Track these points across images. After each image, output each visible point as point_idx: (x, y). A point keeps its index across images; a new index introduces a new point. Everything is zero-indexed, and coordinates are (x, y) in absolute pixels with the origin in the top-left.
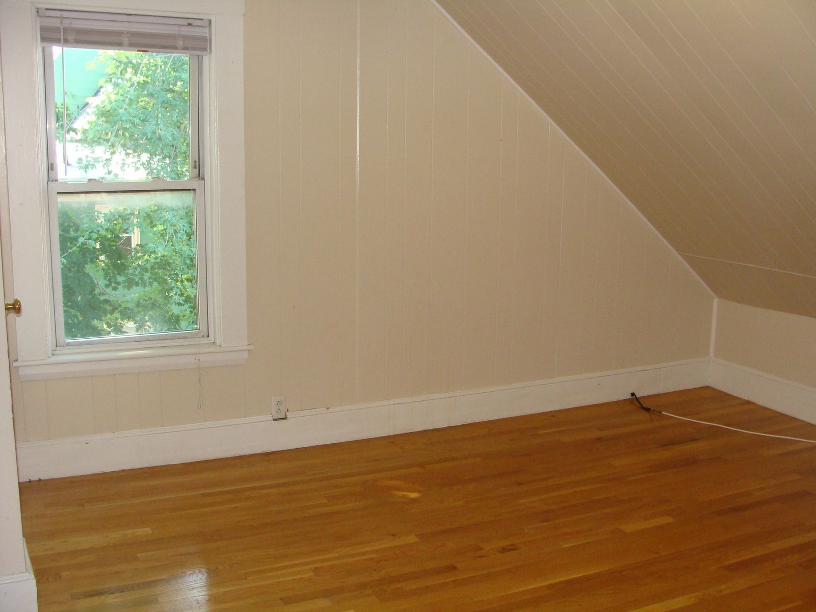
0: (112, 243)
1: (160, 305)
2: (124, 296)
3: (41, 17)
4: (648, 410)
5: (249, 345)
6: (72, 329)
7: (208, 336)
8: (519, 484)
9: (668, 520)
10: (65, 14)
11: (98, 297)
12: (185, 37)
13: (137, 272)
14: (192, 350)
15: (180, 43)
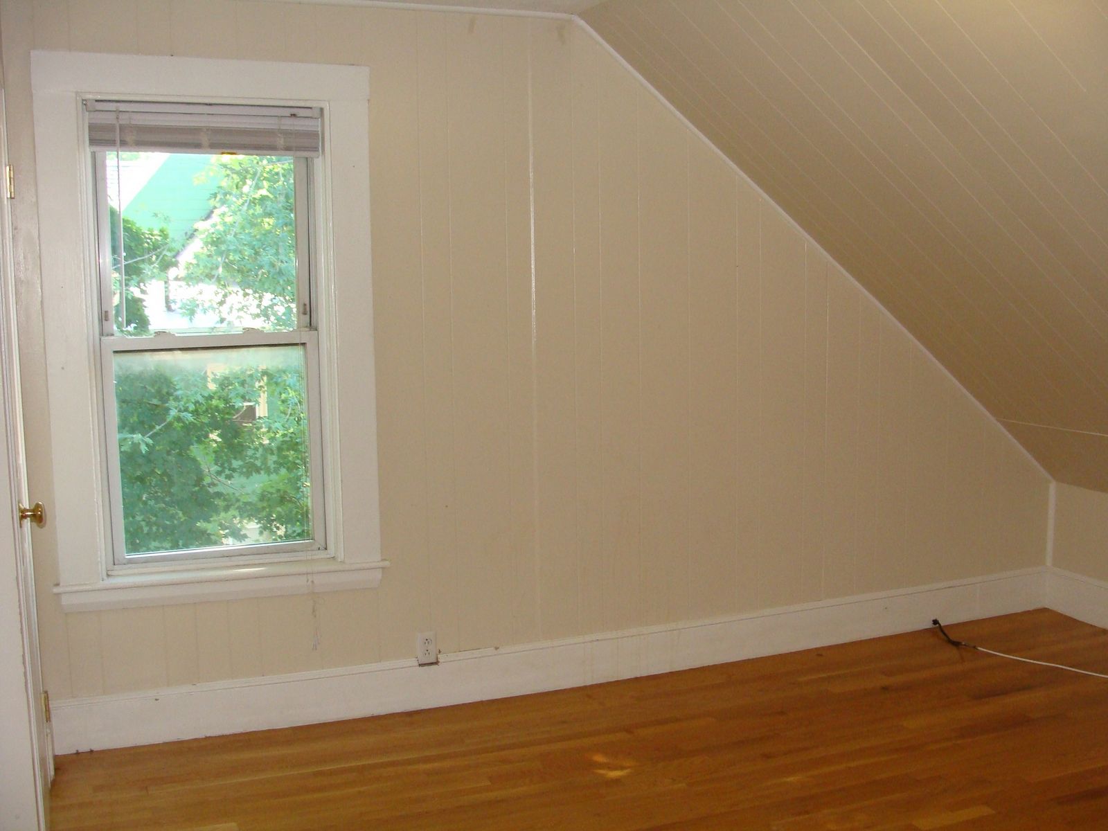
0: (227, 416)
1: (291, 498)
2: (243, 487)
3: (91, 111)
4: (956, 644)
5: (383, 560)
6: (136, 540)
7: (326, 549)
8: (767, 756)
9: (985, 811)
10: (122, 107)
11: (208, 488)
12: (286, 133)
13: (258, 455)
14: (303, 569)
15: (281, 142)
